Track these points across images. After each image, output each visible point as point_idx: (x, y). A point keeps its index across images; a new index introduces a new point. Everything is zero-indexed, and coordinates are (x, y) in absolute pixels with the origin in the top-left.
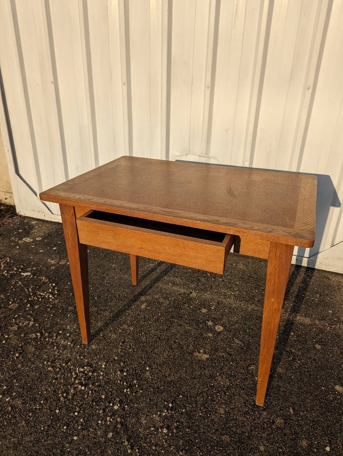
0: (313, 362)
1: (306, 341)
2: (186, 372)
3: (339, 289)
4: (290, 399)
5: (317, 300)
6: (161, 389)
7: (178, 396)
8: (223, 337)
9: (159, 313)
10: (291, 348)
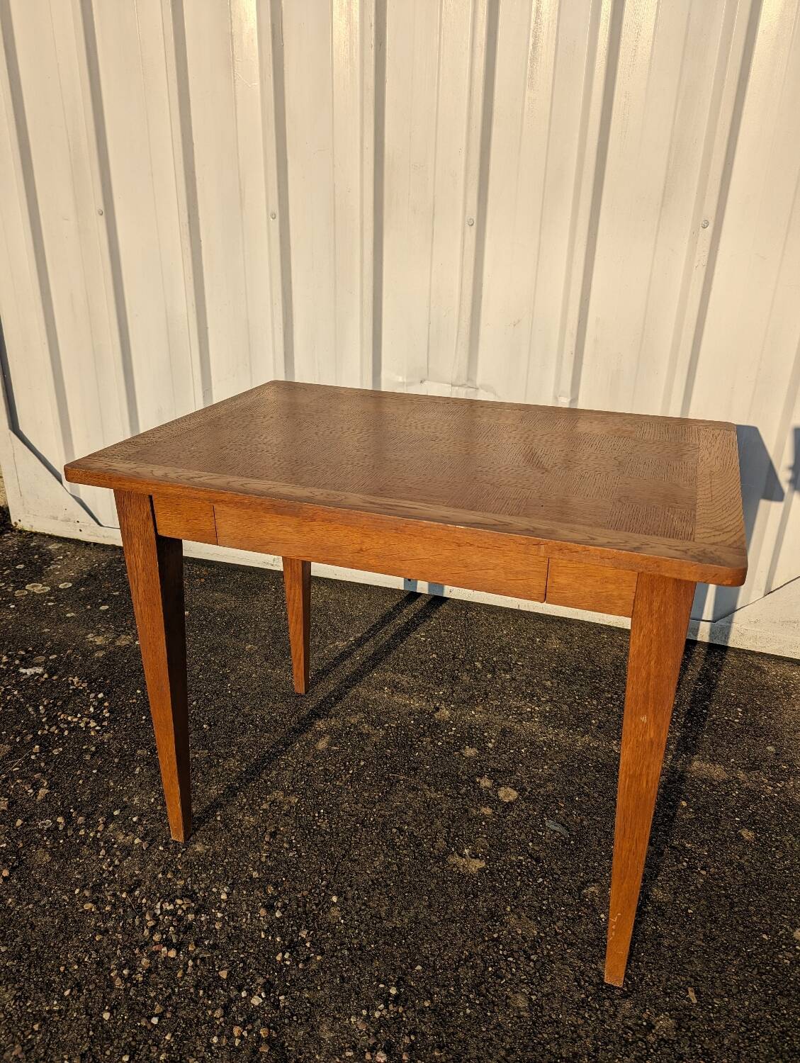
0: (737, 872)
1: (718, 821)
2: (430, 906)
3: (789, 695)
4: (687, 966)
5: (739, 723)
6: (370, 951)
7: (413, 968)
8: (519, 815)
9: (360, 760)
10: (682, 838)
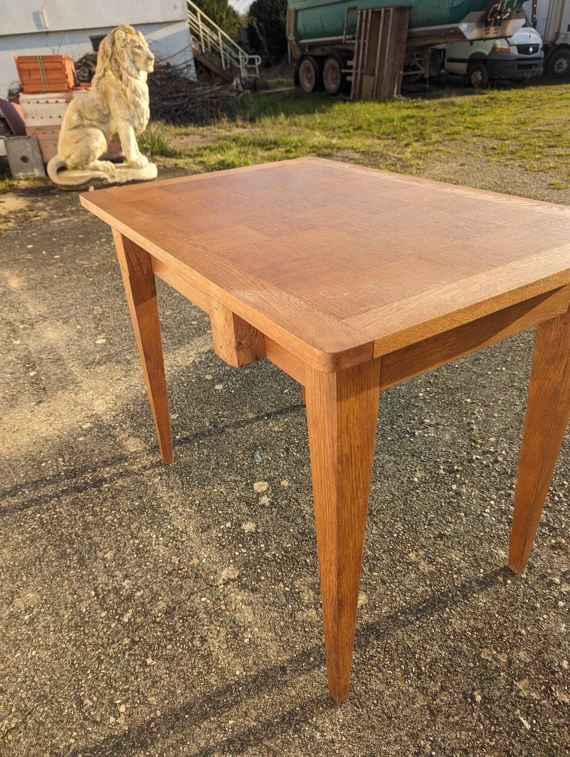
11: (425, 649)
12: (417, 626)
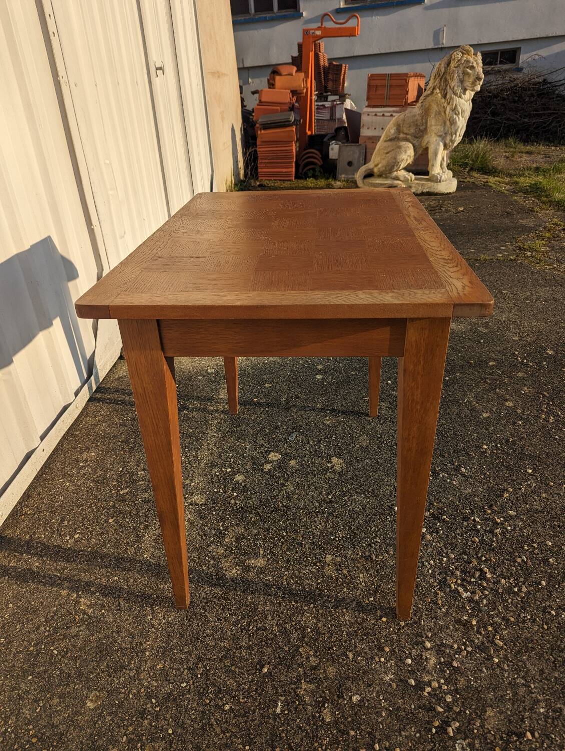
11: (266, 617)
12: (278, 601)
